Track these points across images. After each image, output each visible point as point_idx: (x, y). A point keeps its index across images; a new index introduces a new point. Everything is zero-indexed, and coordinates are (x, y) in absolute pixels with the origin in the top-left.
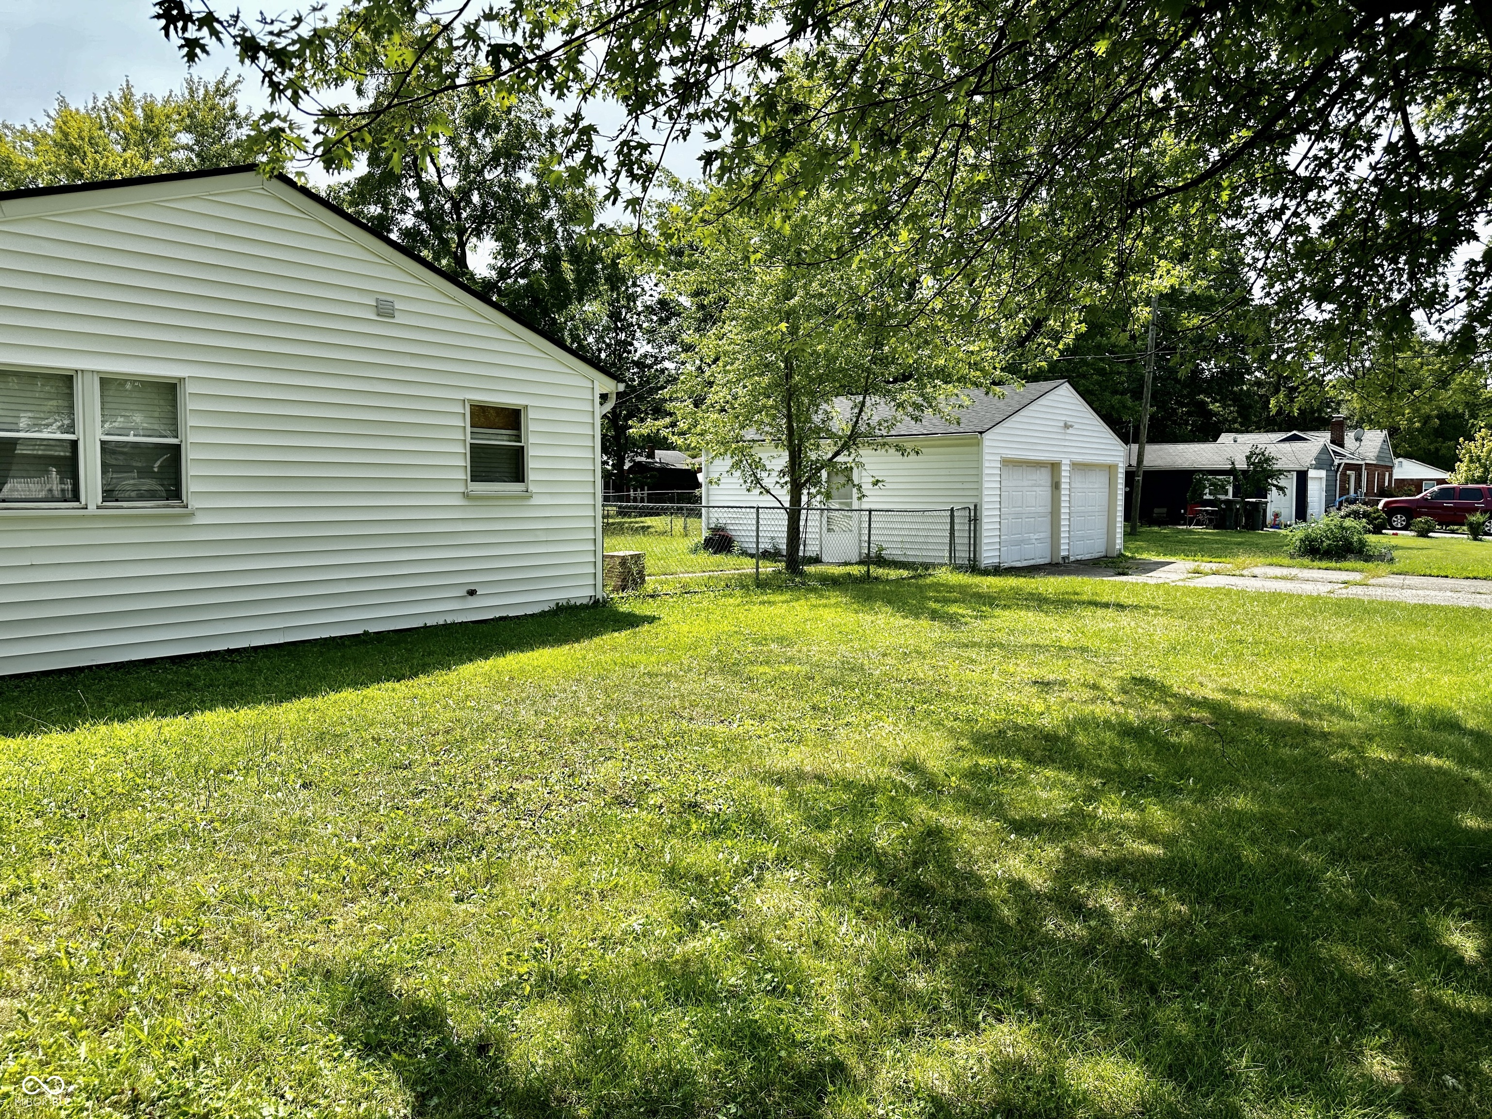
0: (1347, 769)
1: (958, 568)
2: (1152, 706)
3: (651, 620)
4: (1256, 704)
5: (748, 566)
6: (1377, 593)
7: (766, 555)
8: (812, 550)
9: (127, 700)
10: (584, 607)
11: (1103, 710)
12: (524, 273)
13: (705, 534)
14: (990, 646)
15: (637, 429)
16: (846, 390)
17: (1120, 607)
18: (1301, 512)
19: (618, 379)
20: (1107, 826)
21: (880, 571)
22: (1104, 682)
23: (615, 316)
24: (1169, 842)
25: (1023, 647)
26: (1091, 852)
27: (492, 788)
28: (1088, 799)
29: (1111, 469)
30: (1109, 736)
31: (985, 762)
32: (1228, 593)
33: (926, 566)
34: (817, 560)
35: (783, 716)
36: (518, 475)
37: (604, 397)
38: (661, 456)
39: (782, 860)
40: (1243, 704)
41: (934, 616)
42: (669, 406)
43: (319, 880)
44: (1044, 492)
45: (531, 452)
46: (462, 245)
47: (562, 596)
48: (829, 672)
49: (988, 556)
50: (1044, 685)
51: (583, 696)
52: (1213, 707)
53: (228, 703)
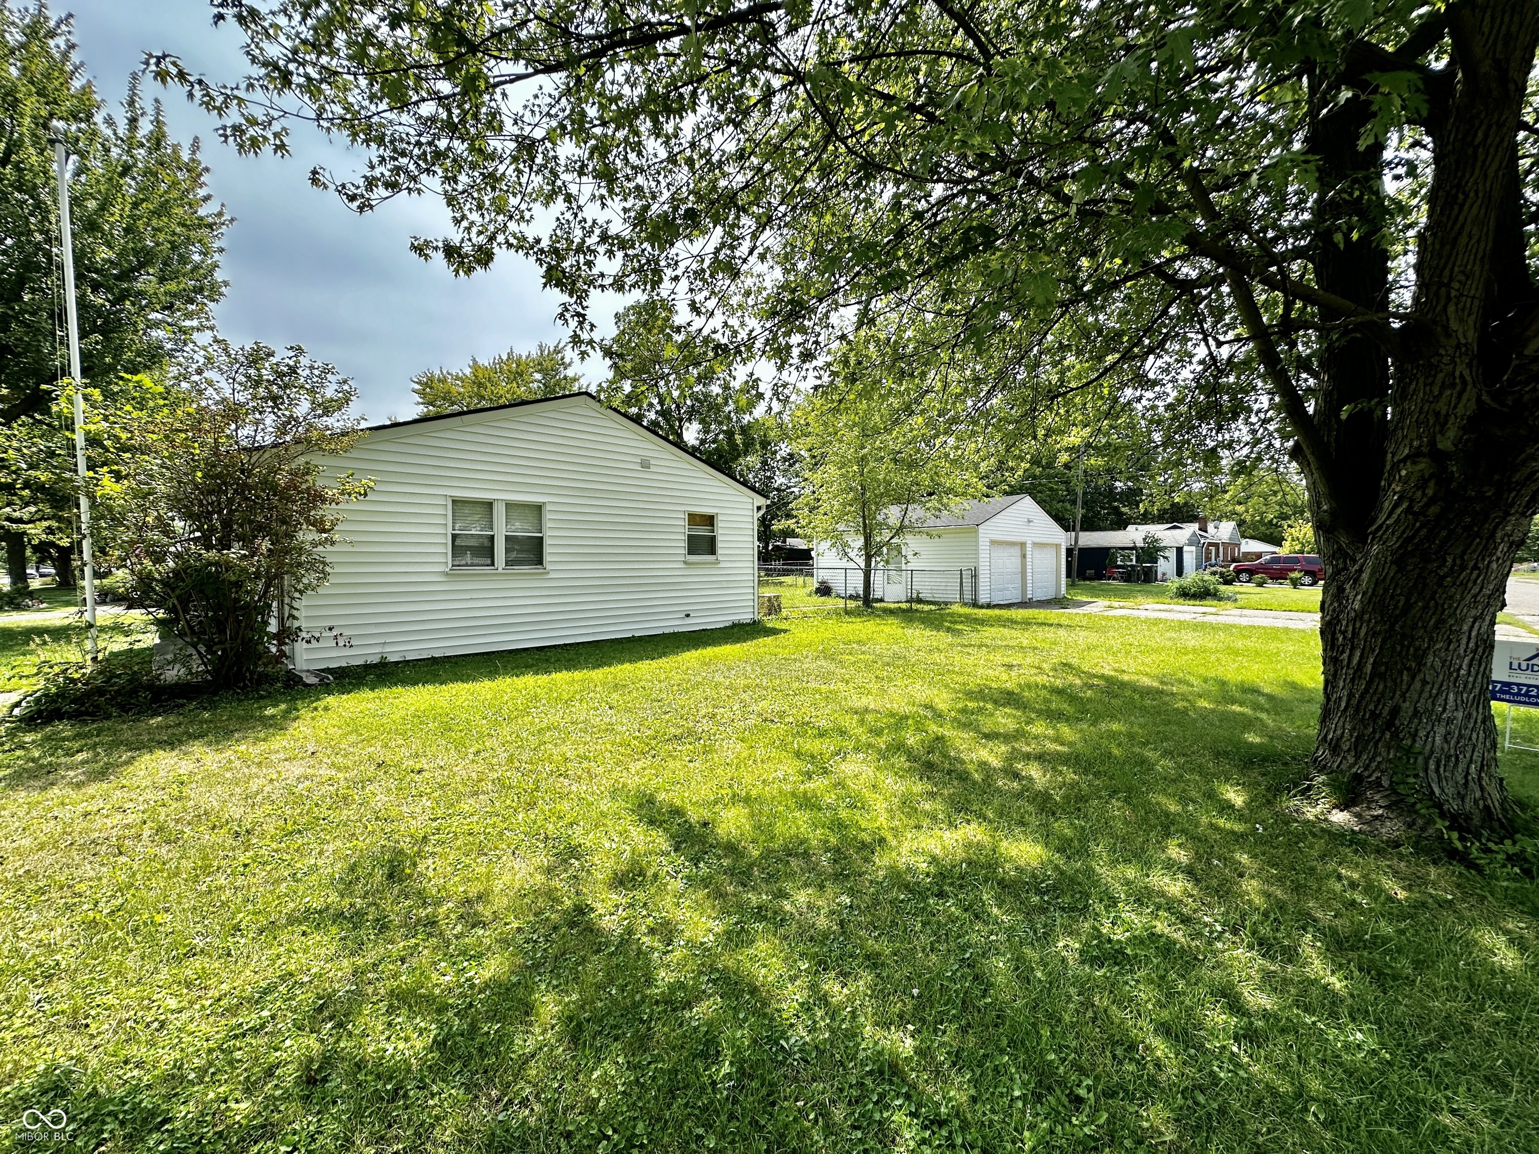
0: (1185, 712)
1: (965, 604)
2: (1070, 678)
3: (785, 631)
4: (1134, 678)
5: (841, 603)
6: (1221, 619)
7: (851, 597)
8: (878, 594)
9: (517, 667)
10: (748, 624)
11: (1041, 679)
12: (714, 442)
13: (816, 585)
14: (980, 646)
15: (777, 526)
16: (898, 501)
17: (1059, 625)
18: (1180, 572)
19: (767, 497)
20: (1036, 737)
21: (920, 606)
22: (1044, 665)
23: (764, 463)
24: (1071, 744)
25: (1000, 647)
26: (1026, 749)
27: (703, 712)
28: (1027, 723)
29: (1058, 546)
30: (1044, 693)
31: (971, 705)
32: (1128, 619)
33: (946, 603)
34: (881, 600)
35: (859, 681)
36: (712, 551)
37: (759, 508)
38: (790, 541)
39: (857, 750)
40: (1126, 678)
41: (948, 630)
42: (794, 513)
43: (622, 750)
44: (1018, 560)
45: (719, 538)
46: (681, 427)
47: (736, 618)
48: (886, 659)
49: (983, 599)
50: (1010, 667)
51: (749, 669)
52: (1108, 679)
53: (568, 669)
